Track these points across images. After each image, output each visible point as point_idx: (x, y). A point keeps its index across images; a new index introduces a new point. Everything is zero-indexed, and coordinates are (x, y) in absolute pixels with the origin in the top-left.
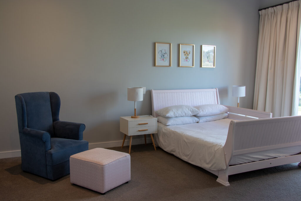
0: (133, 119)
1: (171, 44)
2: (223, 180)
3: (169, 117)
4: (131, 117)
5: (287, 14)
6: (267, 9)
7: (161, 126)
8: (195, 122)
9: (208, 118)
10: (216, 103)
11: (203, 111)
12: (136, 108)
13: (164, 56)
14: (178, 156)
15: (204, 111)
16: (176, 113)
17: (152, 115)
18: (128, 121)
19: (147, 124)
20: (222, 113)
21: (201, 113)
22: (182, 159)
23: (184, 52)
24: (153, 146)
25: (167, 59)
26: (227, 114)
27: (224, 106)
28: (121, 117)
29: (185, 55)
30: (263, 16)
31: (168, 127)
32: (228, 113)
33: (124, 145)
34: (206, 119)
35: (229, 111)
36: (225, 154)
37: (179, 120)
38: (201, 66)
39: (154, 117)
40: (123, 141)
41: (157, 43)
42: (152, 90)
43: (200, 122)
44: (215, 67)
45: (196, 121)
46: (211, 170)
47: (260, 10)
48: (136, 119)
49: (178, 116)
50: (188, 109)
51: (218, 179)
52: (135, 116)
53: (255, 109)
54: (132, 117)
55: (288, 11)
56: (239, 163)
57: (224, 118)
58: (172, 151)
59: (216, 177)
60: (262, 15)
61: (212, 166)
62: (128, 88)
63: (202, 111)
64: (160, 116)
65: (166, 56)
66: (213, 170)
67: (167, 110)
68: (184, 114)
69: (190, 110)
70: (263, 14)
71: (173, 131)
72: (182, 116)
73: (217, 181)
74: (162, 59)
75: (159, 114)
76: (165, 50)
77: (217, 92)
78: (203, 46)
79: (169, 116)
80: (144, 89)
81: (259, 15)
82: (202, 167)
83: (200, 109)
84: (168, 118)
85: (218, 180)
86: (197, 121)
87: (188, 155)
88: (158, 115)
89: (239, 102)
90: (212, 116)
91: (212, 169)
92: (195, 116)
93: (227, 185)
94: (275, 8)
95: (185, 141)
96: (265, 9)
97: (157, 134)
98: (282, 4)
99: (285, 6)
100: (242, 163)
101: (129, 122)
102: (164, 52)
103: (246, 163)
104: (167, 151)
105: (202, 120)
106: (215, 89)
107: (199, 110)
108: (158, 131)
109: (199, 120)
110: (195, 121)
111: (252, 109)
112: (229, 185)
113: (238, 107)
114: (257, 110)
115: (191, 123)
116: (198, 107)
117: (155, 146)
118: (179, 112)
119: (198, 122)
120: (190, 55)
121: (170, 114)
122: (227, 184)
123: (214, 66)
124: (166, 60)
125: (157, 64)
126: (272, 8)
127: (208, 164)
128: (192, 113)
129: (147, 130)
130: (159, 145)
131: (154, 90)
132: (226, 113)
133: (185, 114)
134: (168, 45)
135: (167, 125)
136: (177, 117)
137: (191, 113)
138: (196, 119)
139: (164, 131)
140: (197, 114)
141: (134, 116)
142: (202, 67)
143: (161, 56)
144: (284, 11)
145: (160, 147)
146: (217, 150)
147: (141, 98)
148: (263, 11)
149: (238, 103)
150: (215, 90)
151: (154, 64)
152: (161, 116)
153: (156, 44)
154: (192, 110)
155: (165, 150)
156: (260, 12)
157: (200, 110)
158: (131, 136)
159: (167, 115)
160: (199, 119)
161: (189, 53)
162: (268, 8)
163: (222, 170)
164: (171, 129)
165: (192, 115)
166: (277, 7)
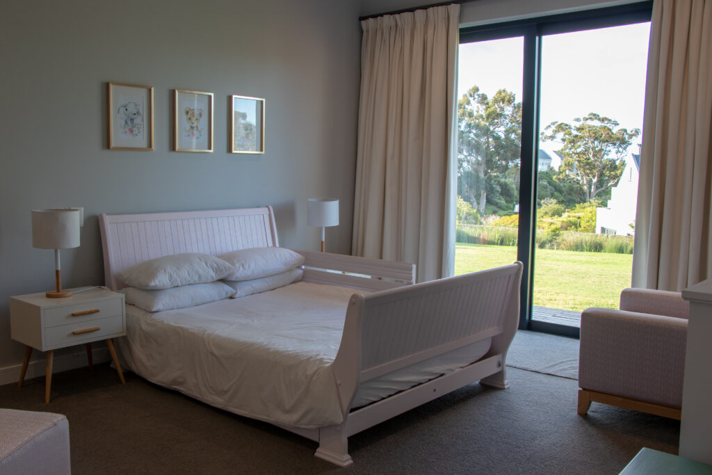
0: (53, 302)
1: (153, 89)
2: (334, 452)
3: (158, 288)
4: (44, 294)
5: (425, 32)
6: (379, 18)
7: (137, 313)
8: (224, 296)
9: (258, 285)
10: (271, 244)
11: (243, 266)
12: (59, 269)
13: (132, 120)
14: (195, 394)
15: (247, 266)
16: (175, 276)
17: (104, 286)
18: (38, 309)
19: (98, 311)
20: (290, 270)
21: (240, 273)
22: (206, 402)
23: (187, 113)
24: (115, 371)
25: (141, 130)
26: (300, 272)
27: (293, 252)
28: (14, 297)
29: (190, 119)
30: (370, 32)
31: (155, 316)
32: (303, 267)
33: (25, 378)
34: (253, 287)
35: (303, 264)
36: (339, 382)
37: (185, 296)
38: (229, 149)
39: (112, 290)
40: (21, 365)
41: (113, 84)
42: (101, 215)
43: (237, 296)
44: (263, 153)
45: (227, 293)
46: (298, 428)
47: (362, 18)
48: (63, 301)
49: (180, 284)
50: (206, 264)
51: (318, 450)
52: (58, 291)
53: (357, 255)
54: (49, 296)
55: (426, 26)
56: (368, 402)
57: (294, 282)
58: (174, 382)
59: (315, 445)
60: (367, 31)
61: (302, 418)
62: (33, 212)
63: (241, 268)
64: (128, 286)
65: (138, 120)
66: (305, 429)
67: (150, 268)
68: (196, 278)
69: (212, 267)
70: (370, 28)
71: (173, 326)
72: (192, 282)
73: (317, 454)
74: (127, 130)
75: (127, 282)
76: (136, 105)
77: (270, 215)
78: (234, 96)
79: (156, 286)
80: (80, 213)
81: (361, 31)
82: (273, 423)
83: (235, 261)
84: (155, 291)
85: (321, 453)
86: (229, 295)
87: (226, 392)
88: (122, 285)
89: (324, 240)
90: (267, 279)
91: (303, 427)
92: (223, 281)
93: (345, 464)
94: (397, 16)
95: (212, 354)
96: (375, 16)
97: (125, 338)
98: (412, 10)
99: (419, 13)
100: (375, 400)
101: (42, 312)
102: (132, 109)
103: (384, 398)
104: (159, 384)
105: (242, 291)
106: (267, 209)
107: (233, 264)
108: (128, 328)
109: (234, 291)
110: (224, 294)
111: (351, 254)
112: (351, 461)
113: (322, 251)
114: (362, 255)
115: (214, 301)
116: (230, 257)
117: (120, 371)
118: (184, 274)
119: (231, 298)
120: (202, 119)
121: (161, 280)
122: (345, 460)
123: (262, 150)
124: (140, 132)
125: (113, 144)
126: (391, 16)
127: (287, 412)
128: (216, 273)
129: (98, 329)
130: (134, 368)
131: (108, 214)
132: (299, 267)
133: (200, 277)
134: (144, 92)
135: (153, 310)
136: (177, 286)
137: (214, 276)
138: (227, 289)
139: (144, 327)
140: (229, 275)
141: (54, 292)
142: (234, 152)
143: (126, 122)
144: (418, 25)
145: (136, 372)
146: (315, 373)
147: (75, 240)
148: (371, 20)
149: (322, 242)
150: (264, 211)
151: (107, 144)
152: (134, 287)
153: (112, 87)
154: (218, 265)
155: (154, 380)
156: (363, 23)
157: (237, 265)
158: (48, 352)
159: (152, 284)
160: (236, 289)
161: (200, 115)
162: (382, 15)
163: (332, 427)
164: (166, 322)
165: (216, 277)
166: (402, 14)
